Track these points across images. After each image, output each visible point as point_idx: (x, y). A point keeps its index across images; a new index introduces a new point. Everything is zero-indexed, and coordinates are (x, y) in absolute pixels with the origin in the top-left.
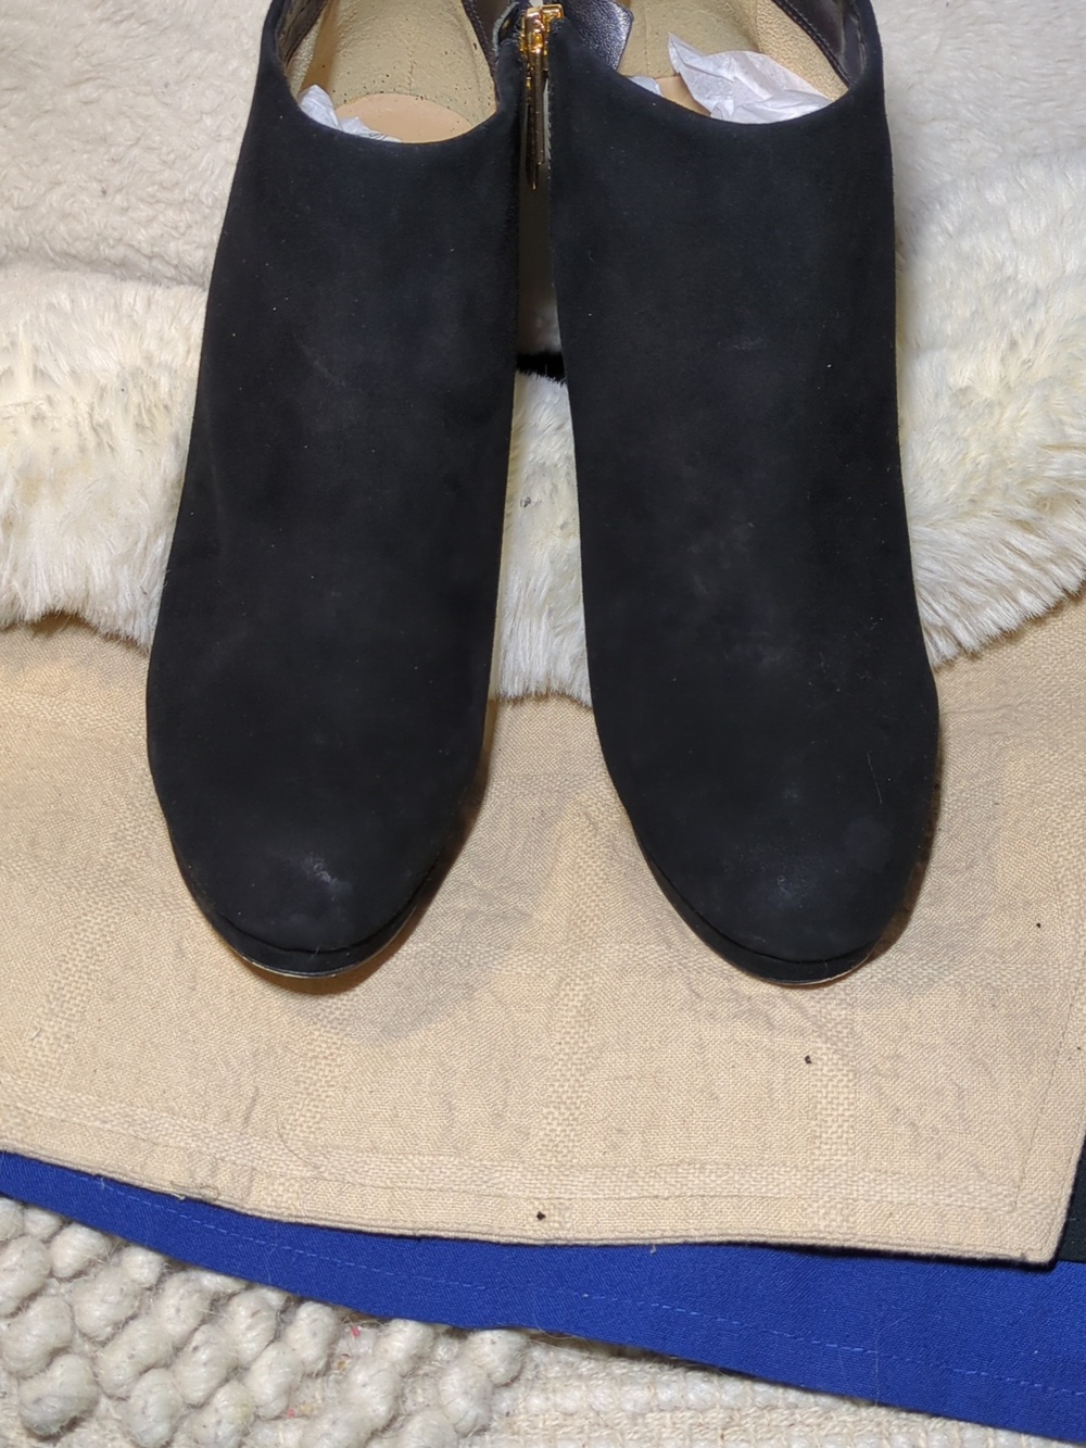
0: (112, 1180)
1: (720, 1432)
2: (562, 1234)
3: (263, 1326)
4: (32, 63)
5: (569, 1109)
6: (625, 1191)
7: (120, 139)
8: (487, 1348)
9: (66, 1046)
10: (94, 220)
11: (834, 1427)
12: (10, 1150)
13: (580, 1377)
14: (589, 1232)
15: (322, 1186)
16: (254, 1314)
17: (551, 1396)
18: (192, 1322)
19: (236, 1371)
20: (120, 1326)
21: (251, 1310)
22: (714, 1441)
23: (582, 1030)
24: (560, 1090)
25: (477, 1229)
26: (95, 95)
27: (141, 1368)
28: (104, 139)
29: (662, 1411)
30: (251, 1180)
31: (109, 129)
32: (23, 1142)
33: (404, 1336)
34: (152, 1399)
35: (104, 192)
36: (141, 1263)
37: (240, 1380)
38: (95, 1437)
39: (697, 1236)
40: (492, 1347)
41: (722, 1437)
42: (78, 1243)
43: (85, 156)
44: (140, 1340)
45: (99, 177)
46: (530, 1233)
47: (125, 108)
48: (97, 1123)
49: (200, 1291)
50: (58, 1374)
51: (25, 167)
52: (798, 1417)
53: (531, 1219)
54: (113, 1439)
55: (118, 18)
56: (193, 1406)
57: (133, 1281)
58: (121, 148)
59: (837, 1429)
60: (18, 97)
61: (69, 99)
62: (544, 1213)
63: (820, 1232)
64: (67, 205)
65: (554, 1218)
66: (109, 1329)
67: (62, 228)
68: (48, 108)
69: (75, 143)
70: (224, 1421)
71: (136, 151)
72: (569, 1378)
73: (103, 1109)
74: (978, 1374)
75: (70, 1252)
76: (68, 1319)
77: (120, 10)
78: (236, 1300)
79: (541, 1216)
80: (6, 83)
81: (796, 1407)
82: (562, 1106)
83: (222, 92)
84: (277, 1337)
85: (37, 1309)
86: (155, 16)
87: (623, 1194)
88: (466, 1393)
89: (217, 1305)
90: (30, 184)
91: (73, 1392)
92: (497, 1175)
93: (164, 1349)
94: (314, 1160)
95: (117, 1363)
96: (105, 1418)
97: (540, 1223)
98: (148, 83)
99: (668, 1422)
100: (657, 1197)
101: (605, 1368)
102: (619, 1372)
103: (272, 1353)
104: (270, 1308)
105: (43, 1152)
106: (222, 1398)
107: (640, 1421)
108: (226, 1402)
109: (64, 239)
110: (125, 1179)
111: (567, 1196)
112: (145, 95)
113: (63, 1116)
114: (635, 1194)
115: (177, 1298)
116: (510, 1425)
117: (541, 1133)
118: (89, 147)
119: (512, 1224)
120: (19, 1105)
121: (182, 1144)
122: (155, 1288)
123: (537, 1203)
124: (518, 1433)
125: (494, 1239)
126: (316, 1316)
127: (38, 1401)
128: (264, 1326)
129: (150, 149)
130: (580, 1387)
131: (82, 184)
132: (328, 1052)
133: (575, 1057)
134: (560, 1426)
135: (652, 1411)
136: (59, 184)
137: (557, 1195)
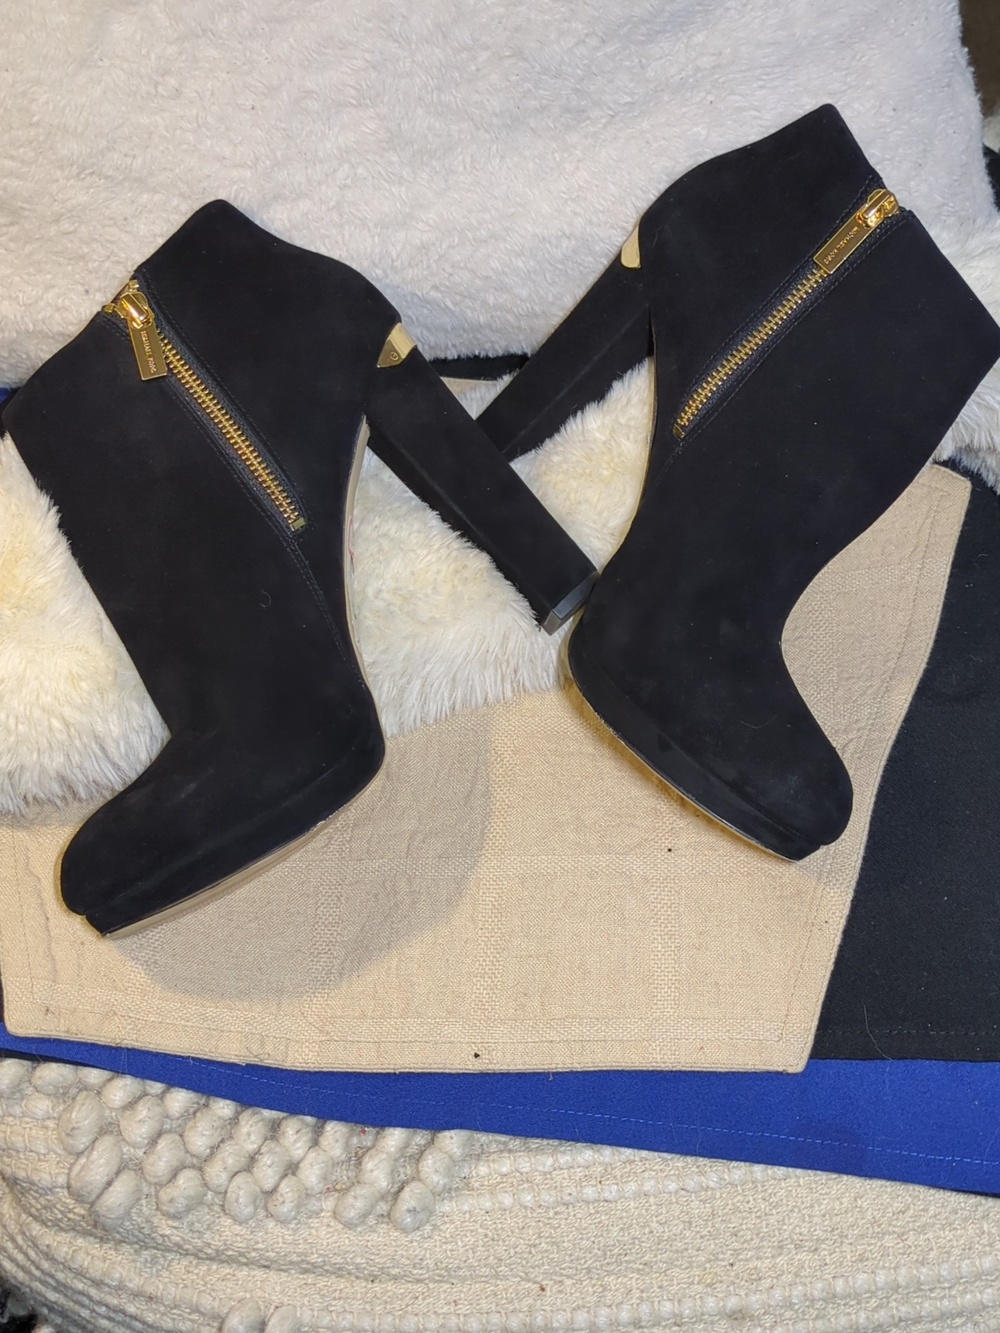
0: (198, 1059)
1: (599, 1179)
2: (490, 1067)
3: (304, 1139)
4: (22, 208)
5: (490, 978)
6: (531, 1037)
7: (95, 257)
8: (447, 1141)
9: (155, 970)
10: (82, 310)
11: (670, 1171)
12: (130, 1047)
13: (510, 1151)
14: (509, 1065)
15: (332, 1046)
16: (297, 1132)
17: (491, 1165)
18: (260, 1142)
19: (292, 1168)
20: (214, 1149)
21: (295, 1131)
22: (595, 1186)
23: (496, 920)
24: (484, 964)
25: (436, 1066)
26: (72, 229)
27: (232, 1174)
28: (82, 257)
29: (562, 1169)
30: (287, 1047)
31: (86, 250)
32: (137, 1041)
33: (395, 1137)
34: (241, 1192)
35: (87, 291)
36: (224, 1108)
37: (294, 1174)
38: (208, 1217)
39: (578, 1067)
40: (452, 1141)
41: (600, 1182)
42: (180, 1099)
43: (70, 268)
44: (230, 1157)
45: (82, 281)
46: (470, 1067)
47: (97, 237)
48: (183, 1022)
49: (262, 1120)
50: (181, 1182)
51: (25, 277)
52: (647, 1166)
53: (470, 1057)
54: (219, 1217)
55: (83, 176)
56: (267, 1193)
57: (220, 1118)
58: (96, 264)
59: (672, 1172)
60: (14, 230)
61: (53, 230)
62: (479, 1053)
63: (657, 1062)
64: (60, 301)
65: (484, 1055)
66: (208, 1151)
67: (57, 316)
68: (37, 237)
69: (61, 259)
70: (287, 1201)
71: (107, 264)
72: (502, 1151)
73: (185, 1011)
74: (762, 1135)
75: (177, 1104)
76: (182, 1147)
77: (83, 171)
78: (284, 1123)
79: (476, 1056)
80: (2, 220)
81: (647, 1160)
82: (486, 976)
83: (169, 221)
84: (315, 1143)
85: (162, 1144)
86: (110, 173)
87: (529, 1040)
88: (436, 1171)
89: (274, 1129)
90: (30, 288)
91: (192, 1192)
92: (446, 1028)
93: (244, 1161)
94: (327, 1028)
95: (217, 1173)
96: (212, 1204)
97: (474, 1059)
98: (111, 219)
99: (566, 1176)
100: (552, 1042)
101: (525, 1144)
102: (534, 1146)
103: (312, 1155)
104: (307, 1125)
105: (151, 1046)
106: (284, 1187)
107: (549, 1176)
108: (287, 1188)
109: (60, 324)
110: (206, 1057)
111: (493, 1041)
112: (110, 226)
113: (160, 1020)
114: (537, 1040)
115: (248, 1126)
116: (467, 1185)
117: (473, 997)
118: (72, 262)
119: (456, 1059)
120: (131, 1015)
121: (239, 1029)
122: (234, 1121)
123: (473, 1046)
124: (473, 1190)
125: (447, 1071)
126: (337, 1129)
127: (171, 1201)
128: (306, 1137)
129: (118, 262)
130: (510, 1158)
131: (70, 286)
132: (327, 948)
133: (492, 939)
134: (499, 1183)
135: (555, 1170)
136: (53, 287)
137: (486, 1040)
